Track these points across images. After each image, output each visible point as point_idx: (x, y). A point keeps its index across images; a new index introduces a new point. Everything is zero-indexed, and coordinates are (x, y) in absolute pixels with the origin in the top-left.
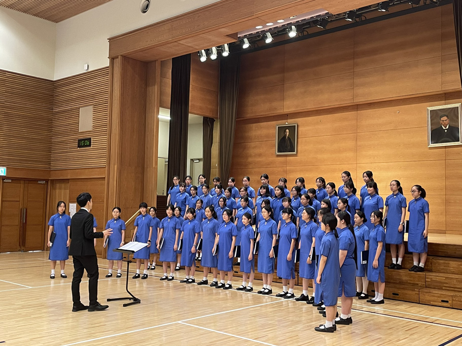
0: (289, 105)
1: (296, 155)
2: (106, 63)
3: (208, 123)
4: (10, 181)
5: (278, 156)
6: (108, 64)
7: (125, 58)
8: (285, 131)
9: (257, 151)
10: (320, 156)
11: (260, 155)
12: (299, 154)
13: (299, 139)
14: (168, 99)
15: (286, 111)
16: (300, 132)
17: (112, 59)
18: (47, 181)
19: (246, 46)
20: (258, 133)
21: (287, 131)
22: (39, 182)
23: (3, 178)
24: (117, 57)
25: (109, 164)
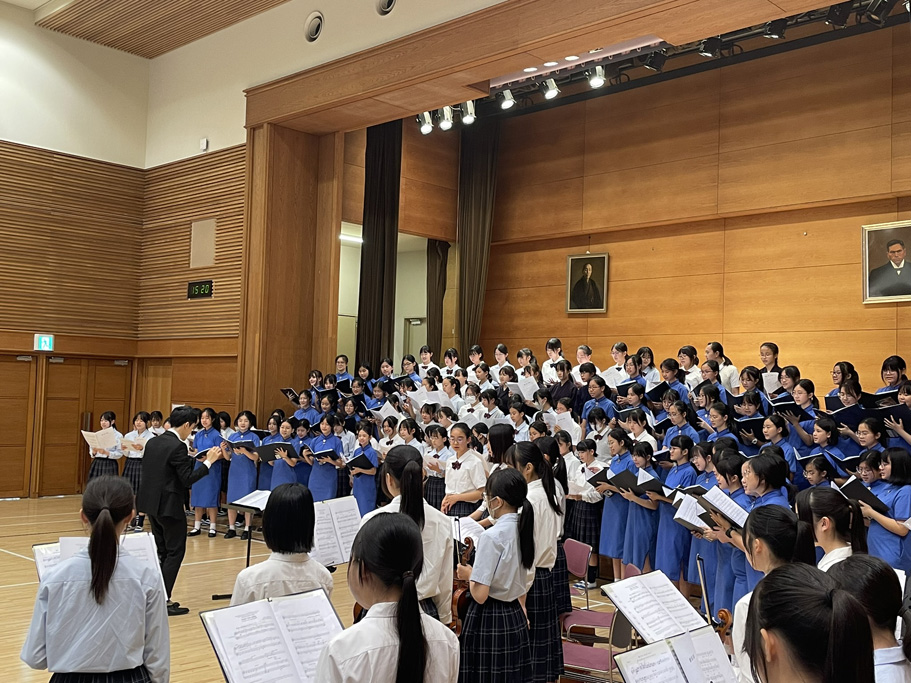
0: (593, 219)
1: (605, 315)
3: (437, 250)
4: (61, 360)
5: (571, 315)
6: (243, 140)
7: (278, 129)
8: (585, 268)
9: (531, 305)
10: (651, 318)
11: (536, 313)
12: (610, 313)
13: (612, 284)
14: (358, 206)
15: (587, 228)
16: (613, 270)
17: (252, 130)
18: (131, 360)
19: (508, 104)
20: (535, 270)
21: (589, 266)
22: (117, 363)
23: (48, 355)
24: (261, 126)
25: (245, 330)
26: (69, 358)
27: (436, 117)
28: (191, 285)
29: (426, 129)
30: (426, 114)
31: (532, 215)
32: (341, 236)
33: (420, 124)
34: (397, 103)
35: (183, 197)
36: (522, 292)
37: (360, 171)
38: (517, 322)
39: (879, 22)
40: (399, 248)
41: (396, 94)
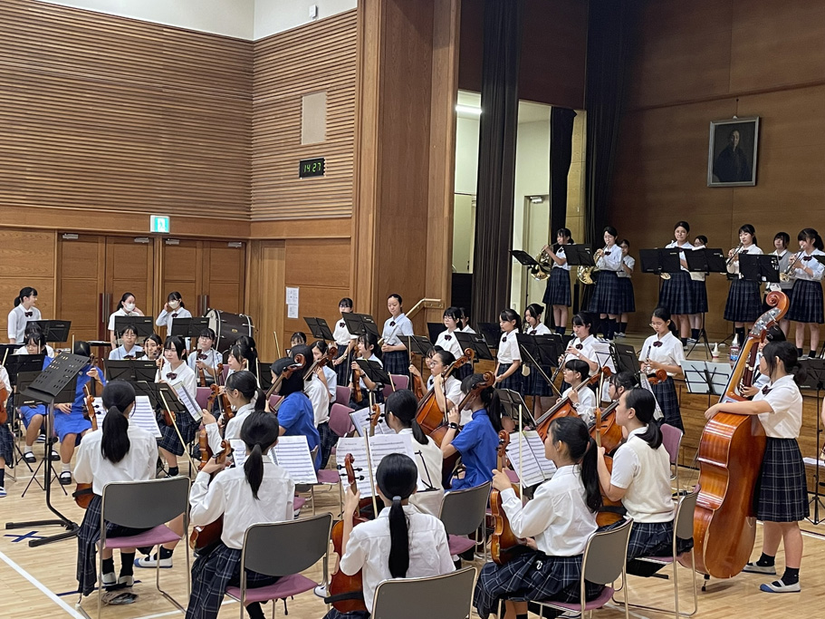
0: (742, 76)
1: (753, 188)
3: (561, 121)
4: (177, 242)
5: (714, 189)
6: (354, 5)
8: (731, 135)
9: (666, 178)
10: (809, 190)
11: (673, 187)
12: (761, 185)
13: (764, 154)
15: (735, 88)
16: (764, 137)
18: (245, 242)
20: (671, 138)
21: (736, 134)
22: (230, 245)
23: (165, 237)
25: (358, 211)
26: (183, 240)
28: (303, 163)
32: (458, 109)
35: (293, 69)
36: (656, 164)
38: (652, 197)
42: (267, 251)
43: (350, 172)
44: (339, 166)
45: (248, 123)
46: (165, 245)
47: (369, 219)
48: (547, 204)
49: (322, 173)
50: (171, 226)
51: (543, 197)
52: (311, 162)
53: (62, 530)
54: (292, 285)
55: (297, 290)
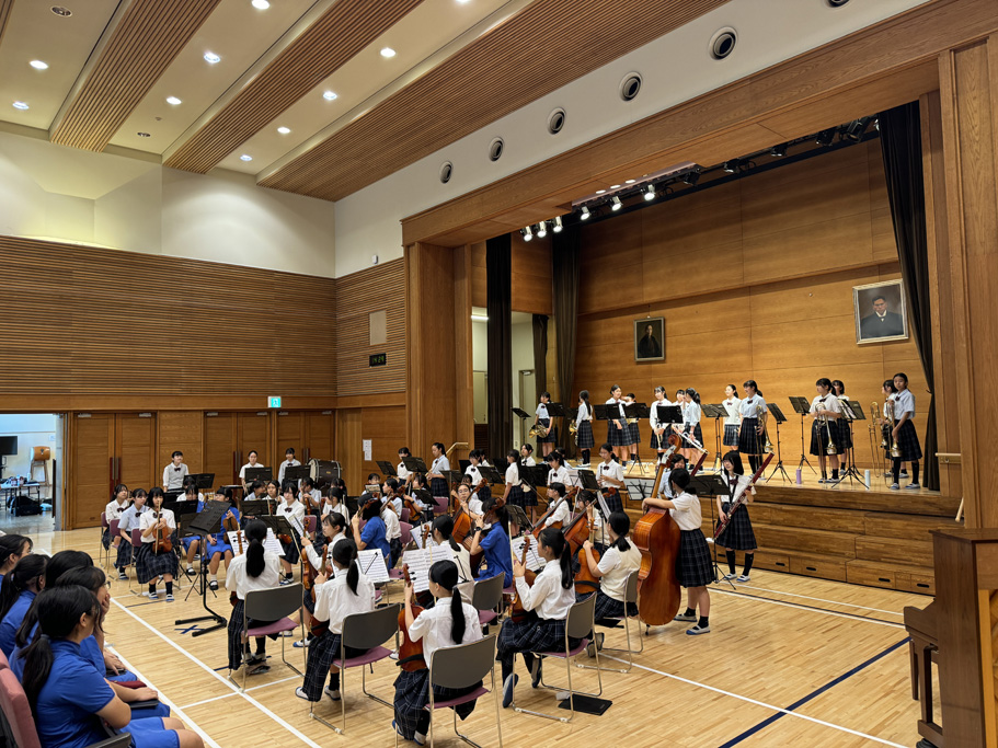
0: (651, 292)
1: (663, 362)
2: (400, 253)
3: (539, 322)
4: (287, 414)
5: (639, 363)
6: (402, 255)
7: (425, 245)
8: (647, 328)
9: (609, 357)
10: (698, 362)
11: (613, 363)
12: (668, 359)
13: (668, 339)
14: (483, 294)
15: (647, 300)
16: (668, 329)
17: (407, 247)
18: (334, 411)
19: (585, 216)
20: (610, 332)
21: (650, 327)
22: (324, 413)
23: (278, 411)
24: (413, 244)
25: (410, 387)
26: (291, 412)
27: (535, 230)
28: (372, 357)
29: (528, 238)
30: (528, 228)
31: (606, 293)
32: (473, 317)
33: (524, 235)
34: (506, 222)
35: (362, 296)
36: (602, 348)
37: (483, 270)
38: (600, 369)
39: (856, 140)
40: (513, 321)
41: (506, 216)
42: (349, 416)
43: (403, 361)
44: (396, 358)
45: (333, 331)
46: (278, 416)
47: (417, 392)
48: (534, 375)
49: (384, 363)
50: (283, 403)
51: (531, 371)
52: (377, 356)
53: (214, 623)
54: (367, 438)
55: (370, 441)
